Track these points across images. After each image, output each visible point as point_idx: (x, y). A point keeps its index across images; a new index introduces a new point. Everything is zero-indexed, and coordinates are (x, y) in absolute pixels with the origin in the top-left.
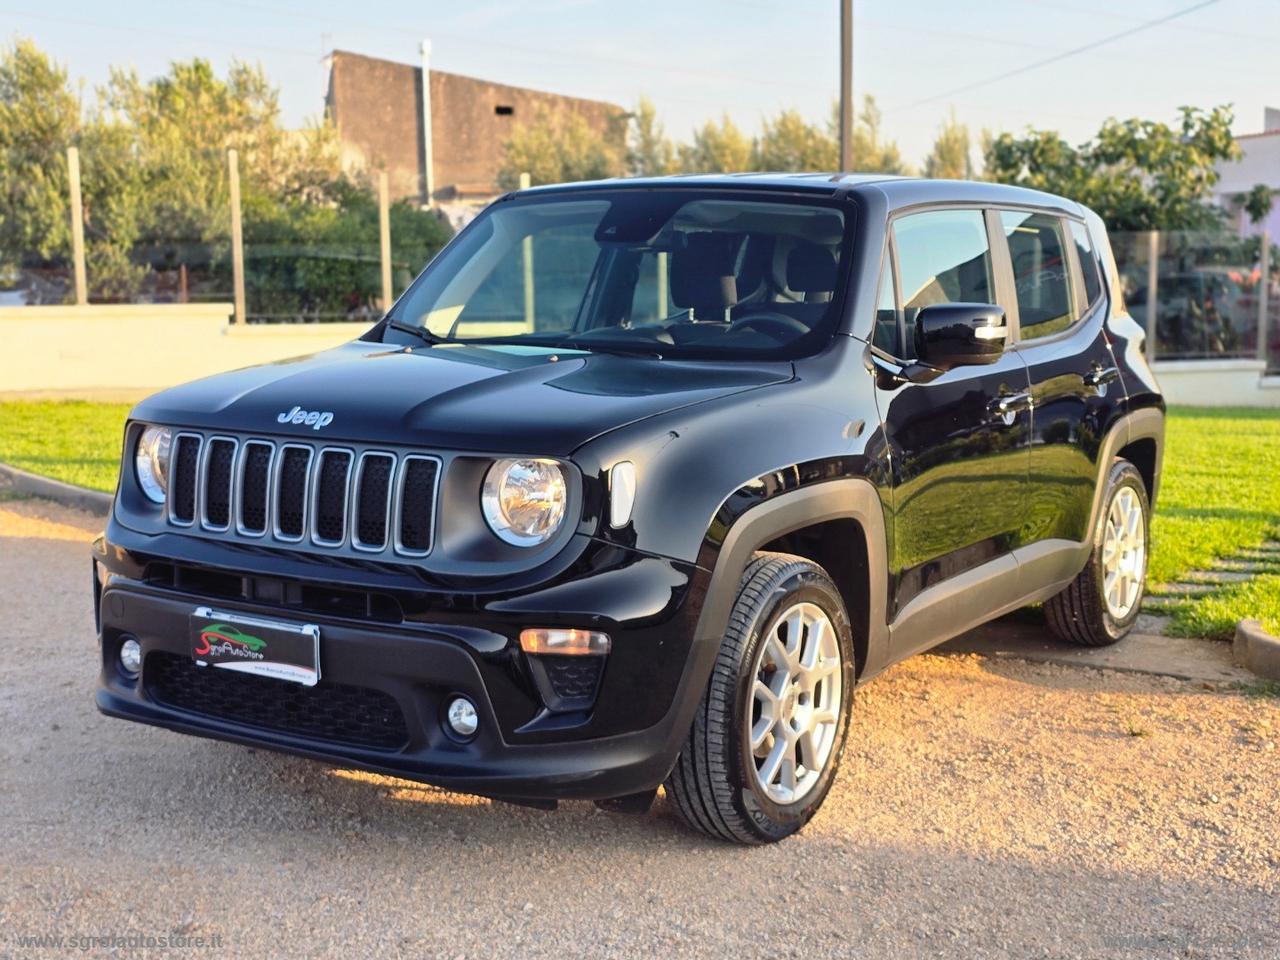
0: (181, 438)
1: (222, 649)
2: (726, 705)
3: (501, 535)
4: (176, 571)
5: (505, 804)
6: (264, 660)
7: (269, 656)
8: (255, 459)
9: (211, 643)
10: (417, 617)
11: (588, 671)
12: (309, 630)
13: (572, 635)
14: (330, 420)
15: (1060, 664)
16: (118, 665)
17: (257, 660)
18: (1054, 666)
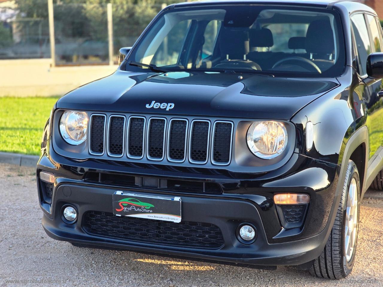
0: (93, 116)
1: (130, 209)
2: (341, 223)
3: (256, 154)
4: (100, 175)
5: (262, 270)
6: (152, 213)
7: (155, 211)
8: (134, 125)
9: (124, 206)
10: (229, 192)
11: (299, 211)
12: (177, 199)
13: (289, 196)
14: (173, 107)
15: (376, 198)
16: (63, 218)
17: (149, 212)
18: (373, 199)
